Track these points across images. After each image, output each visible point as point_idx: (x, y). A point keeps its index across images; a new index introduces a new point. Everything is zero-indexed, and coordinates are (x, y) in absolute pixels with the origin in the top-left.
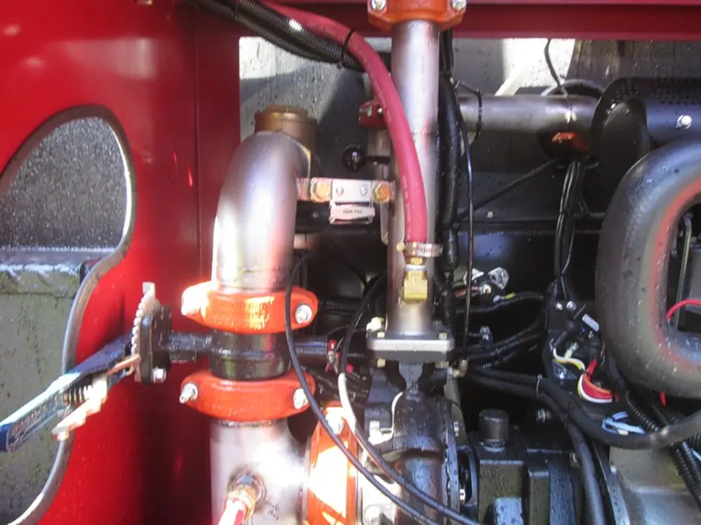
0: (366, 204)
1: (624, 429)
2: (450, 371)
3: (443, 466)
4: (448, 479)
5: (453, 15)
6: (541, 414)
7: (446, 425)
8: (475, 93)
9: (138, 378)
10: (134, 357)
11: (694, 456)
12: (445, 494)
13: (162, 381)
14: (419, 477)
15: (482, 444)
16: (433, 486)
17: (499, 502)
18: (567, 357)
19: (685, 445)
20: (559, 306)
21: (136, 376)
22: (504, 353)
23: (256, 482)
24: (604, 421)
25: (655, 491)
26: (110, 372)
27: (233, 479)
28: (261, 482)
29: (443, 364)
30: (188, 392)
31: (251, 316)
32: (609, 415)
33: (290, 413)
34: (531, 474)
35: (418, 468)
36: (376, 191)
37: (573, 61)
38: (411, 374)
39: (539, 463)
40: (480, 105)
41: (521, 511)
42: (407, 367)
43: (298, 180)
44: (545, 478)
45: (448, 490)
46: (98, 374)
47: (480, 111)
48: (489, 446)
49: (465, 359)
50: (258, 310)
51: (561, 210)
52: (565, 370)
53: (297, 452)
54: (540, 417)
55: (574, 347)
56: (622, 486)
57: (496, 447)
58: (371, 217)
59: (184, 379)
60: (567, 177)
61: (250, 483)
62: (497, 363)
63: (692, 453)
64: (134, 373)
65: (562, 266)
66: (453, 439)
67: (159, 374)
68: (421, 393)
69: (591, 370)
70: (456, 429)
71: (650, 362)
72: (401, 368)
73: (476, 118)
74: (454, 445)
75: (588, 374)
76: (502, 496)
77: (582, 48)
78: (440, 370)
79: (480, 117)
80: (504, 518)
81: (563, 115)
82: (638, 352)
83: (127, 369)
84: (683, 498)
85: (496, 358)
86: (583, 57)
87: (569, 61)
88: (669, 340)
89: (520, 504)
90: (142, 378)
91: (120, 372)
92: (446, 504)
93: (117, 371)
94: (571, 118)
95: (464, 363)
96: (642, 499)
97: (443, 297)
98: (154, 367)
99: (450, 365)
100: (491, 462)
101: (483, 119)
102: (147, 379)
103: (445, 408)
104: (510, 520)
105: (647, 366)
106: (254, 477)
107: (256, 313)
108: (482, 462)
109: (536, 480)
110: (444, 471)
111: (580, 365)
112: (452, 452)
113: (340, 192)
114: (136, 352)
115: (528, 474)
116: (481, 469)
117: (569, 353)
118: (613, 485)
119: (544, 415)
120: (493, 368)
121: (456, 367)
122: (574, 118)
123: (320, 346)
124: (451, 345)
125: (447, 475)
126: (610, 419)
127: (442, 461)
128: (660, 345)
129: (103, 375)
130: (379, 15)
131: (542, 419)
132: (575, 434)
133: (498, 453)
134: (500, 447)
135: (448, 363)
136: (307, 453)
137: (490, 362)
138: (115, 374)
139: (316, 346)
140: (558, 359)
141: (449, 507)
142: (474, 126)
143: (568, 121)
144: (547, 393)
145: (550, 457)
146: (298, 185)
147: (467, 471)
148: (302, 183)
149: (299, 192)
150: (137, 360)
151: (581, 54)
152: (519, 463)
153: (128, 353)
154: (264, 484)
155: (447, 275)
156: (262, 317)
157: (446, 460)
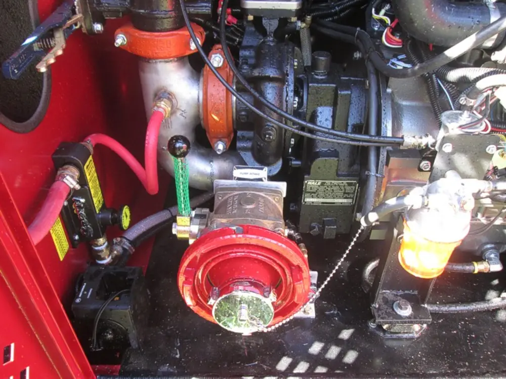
1: (401, 65)
2: (299, 24)
3: (285, 87)
4: (287, 95)
6: (356, 55)
7: (289, 61)
9: (84, 30)
10: (79, 16)
11: (438, 83)
12: (285, 103)
13: (101, 32)
14: (268, 94)
15: (313, 73)
16: (277, 98)
17: (320, 109)
18: (381, 15)
19: (434, 76)
21: (83, 29)
22: (342, 11)
23: (170, 97)
24: (391, 60)
25: (413, 103)
26: (65, 27)
27: (156, 95)
28: (174, 97)
29: (294, 19)
30: (120, 40)
32: (395, 56)
33: (188, 53)
34: (339, 92)
35: (268, 88)
38: (271, 25)
39: (346, 86)
41: (331, 114)
42: (268, 21)
44: (348, 94)
45: (287, 101)
46: (57, 28)
48: (317, 75)
49: (310, 15)
52: (379, 24)
53: (195, 78)
54: (355, 56)
55: (388, 7)
56: (393, 101)
57: (321, 76)
59: (115, 30)
61: (167, 97)
62: (336, 17)
63: (437, 81)
64: (81, 26)
66: (293, 70)
67: (98, 27)
68: (275, 40)
69: (393, 25)
70: (296, 64)
71: (418, 22)
72: (264, 21)
74: (293, 74)
75: (391, 28)
76: (321, 105)
78: (291, 23)
80: (321, 118)
82: (411, 14)
83: (76, 25)
84: (427, 108)
85: (336, 13)
88: (433, 7)
89: (332, 110)
90: (87, 30)
91: (71, 27)
92: (285, 110)
93: (68, 26)
95: (309, 18)
96: (404, 108)
98: (94, 23)
99: (298, 19)
100: (316, 85)
102: (91, 31)
103: (290, 50)
104: (324, 119)
105: (416, 24)
106: (169, 94)
108: (310, 85)
109: (342, 96)
110: (285, 90)
111: (388, 20)
112: (291, 78)
114: (79, 13)
115: (338, 92)
116: (310, 89)
117: (383, 12)
118: (385, 99)
119: (358, 55)
120: (333, 21)
121: (303, 21)
123: (206, 7)
124: (299, 5)
125: (287, 92)
126: (395, 59)
127: (284, 84)
128: (427, 9)
129: (60, 29)
131: (356, 58)
132: (370, 68)
133: (322, 79)
134: (324, 75)
135: (296, 18)
136: (202, 79)
137: (331, 17)
138: (68, 28)
139: (202, 7)
140: (375, 16)
141: (286, 112)
144: (360, 40)
145: (355, 82)
147: (302, 90)
150: (81, 18)
152: (334, 85)
153: (74, 13)
154: (175, 98)
157: (287, 83)
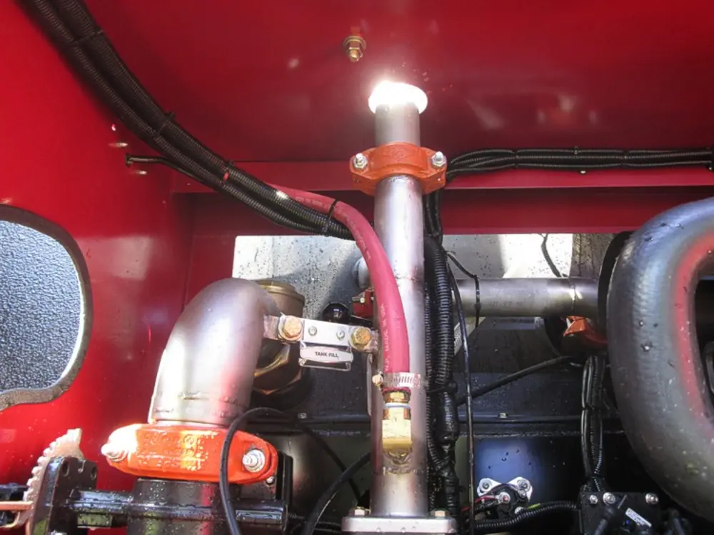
0: (343, 348)
5: (434, 172)
8: (472, 276)
10: (25, 502)
20: (593, 498)
31: (185, 450)
36: (355, 334)
37: (574, 262)
40: (477, 287)
43: (265, 317)
47: (478, 293)
50: (194, 445)
51: (583, 406)
58: (349, 362)
60: (585, 373)
65: (593, 466)
73: (474, 301)
77: (580, 249)
79: (478, 300)
81: (568, 294)
86: (582, 257)
87: (570, 261)
94: (576, 296)
97: (443, 478)
101: (482, 299)
107: (192, 449)
113: (313, 332)
122: (580, 297)
124: (451, 526)
130: (361, 174)
142: (472, 308)
143: (574, 299)
146: (266, 323)
148: (269, 320)
149: (266, 328)
151: (580, 255)
155: (446, 448)
156: (199, 455)
